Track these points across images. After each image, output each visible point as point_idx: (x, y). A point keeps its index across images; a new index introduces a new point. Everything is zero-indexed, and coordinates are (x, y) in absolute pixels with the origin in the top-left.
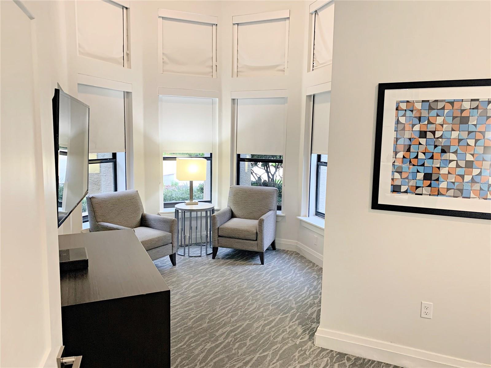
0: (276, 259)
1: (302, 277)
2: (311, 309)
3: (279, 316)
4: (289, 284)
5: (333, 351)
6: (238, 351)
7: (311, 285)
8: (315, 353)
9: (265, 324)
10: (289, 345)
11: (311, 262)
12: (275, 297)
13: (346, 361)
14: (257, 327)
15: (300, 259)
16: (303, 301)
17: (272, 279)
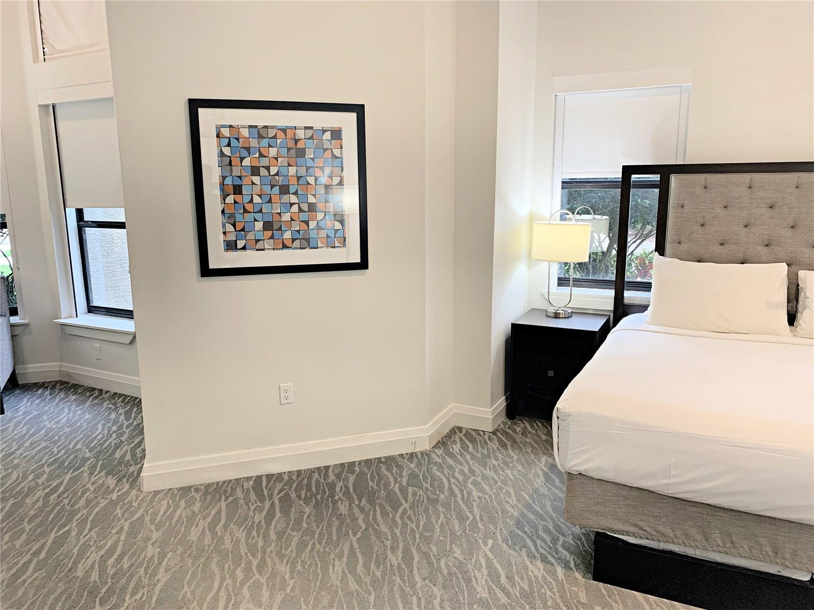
0: (25, 400)
1: (87, 414)
2: (120, 449)
3: (69, 476)
4: (67, 430)
5: (172, 489)
6: (12, 543)
7: (108, 421)
8: (147, 501)
9: (47, 493)
10: (102, 505)
11: (94, 389)
12: (49, 453)
13: (194, 493)
14: (34, 502)
15: (72, 390)
16: (102, 445)
17: (32, 431)
